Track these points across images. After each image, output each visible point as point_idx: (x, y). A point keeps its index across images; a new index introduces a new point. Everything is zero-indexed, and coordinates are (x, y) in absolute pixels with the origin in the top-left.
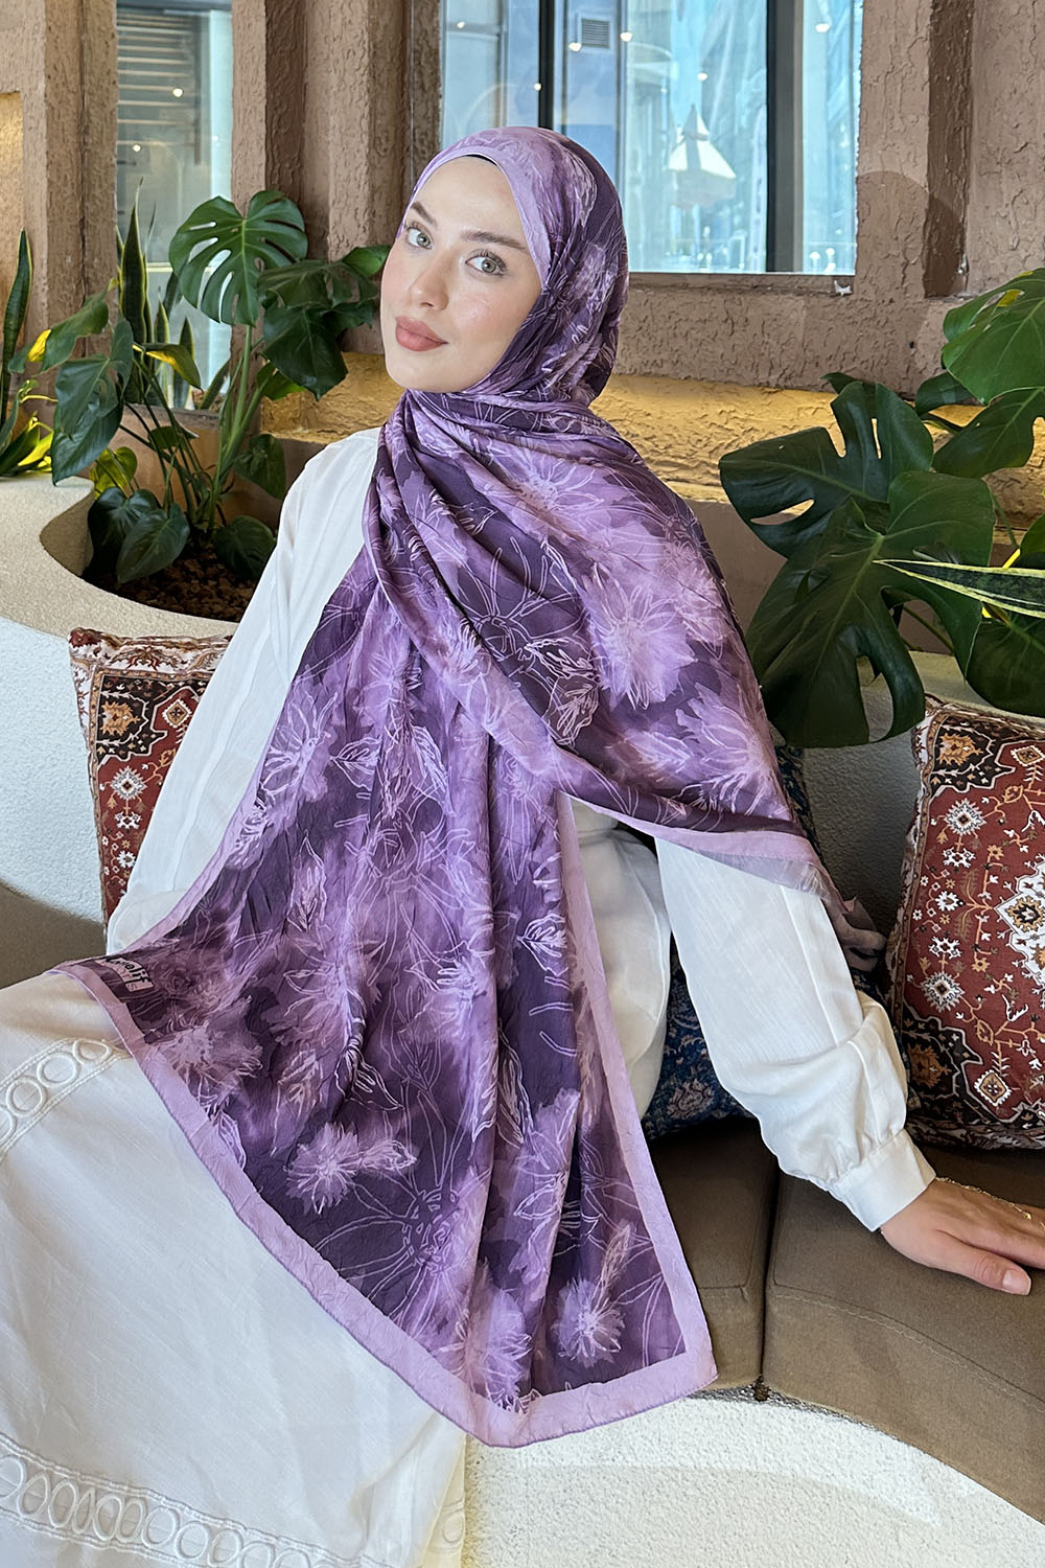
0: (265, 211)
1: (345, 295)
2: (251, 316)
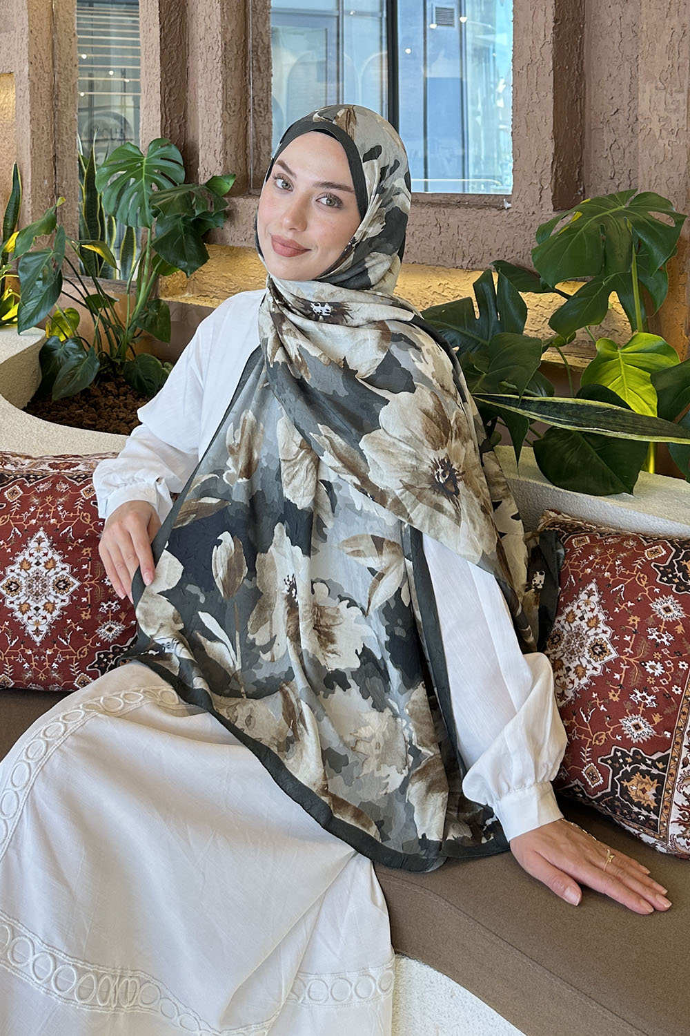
1: (203, 208)
2: (148, 221)
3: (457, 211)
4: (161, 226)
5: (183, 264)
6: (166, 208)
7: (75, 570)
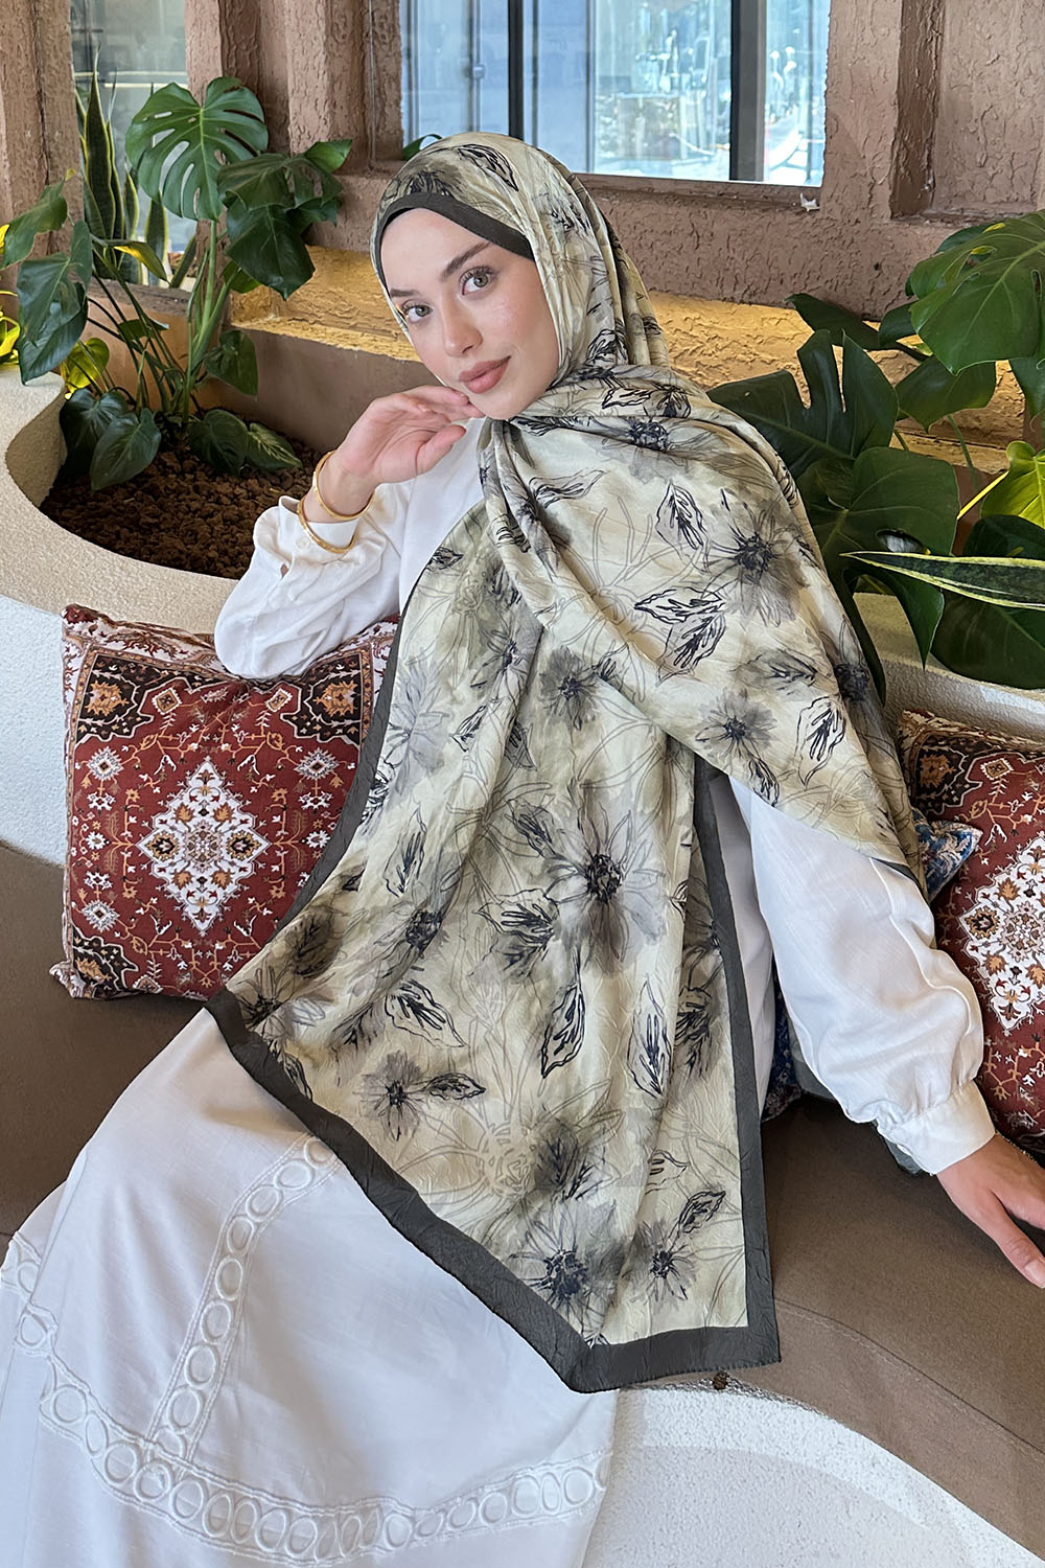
0: (220, 101)
1: (307, 195)
2: (214, 211)
3: (727, 214)
4: (236, 218)
5: (277, 279)
6: (249, 194)
7: (261, 824)
